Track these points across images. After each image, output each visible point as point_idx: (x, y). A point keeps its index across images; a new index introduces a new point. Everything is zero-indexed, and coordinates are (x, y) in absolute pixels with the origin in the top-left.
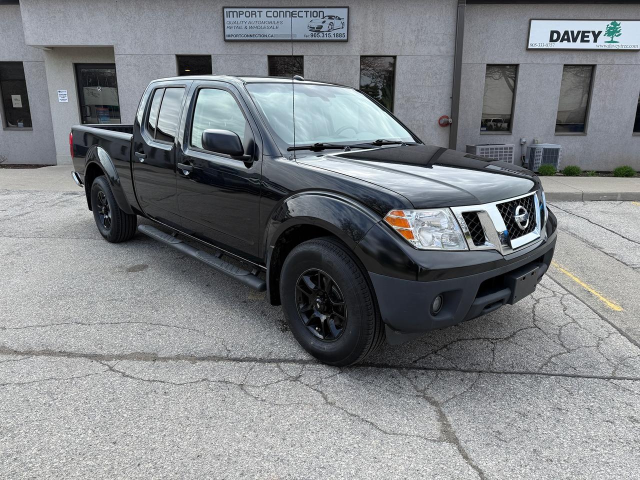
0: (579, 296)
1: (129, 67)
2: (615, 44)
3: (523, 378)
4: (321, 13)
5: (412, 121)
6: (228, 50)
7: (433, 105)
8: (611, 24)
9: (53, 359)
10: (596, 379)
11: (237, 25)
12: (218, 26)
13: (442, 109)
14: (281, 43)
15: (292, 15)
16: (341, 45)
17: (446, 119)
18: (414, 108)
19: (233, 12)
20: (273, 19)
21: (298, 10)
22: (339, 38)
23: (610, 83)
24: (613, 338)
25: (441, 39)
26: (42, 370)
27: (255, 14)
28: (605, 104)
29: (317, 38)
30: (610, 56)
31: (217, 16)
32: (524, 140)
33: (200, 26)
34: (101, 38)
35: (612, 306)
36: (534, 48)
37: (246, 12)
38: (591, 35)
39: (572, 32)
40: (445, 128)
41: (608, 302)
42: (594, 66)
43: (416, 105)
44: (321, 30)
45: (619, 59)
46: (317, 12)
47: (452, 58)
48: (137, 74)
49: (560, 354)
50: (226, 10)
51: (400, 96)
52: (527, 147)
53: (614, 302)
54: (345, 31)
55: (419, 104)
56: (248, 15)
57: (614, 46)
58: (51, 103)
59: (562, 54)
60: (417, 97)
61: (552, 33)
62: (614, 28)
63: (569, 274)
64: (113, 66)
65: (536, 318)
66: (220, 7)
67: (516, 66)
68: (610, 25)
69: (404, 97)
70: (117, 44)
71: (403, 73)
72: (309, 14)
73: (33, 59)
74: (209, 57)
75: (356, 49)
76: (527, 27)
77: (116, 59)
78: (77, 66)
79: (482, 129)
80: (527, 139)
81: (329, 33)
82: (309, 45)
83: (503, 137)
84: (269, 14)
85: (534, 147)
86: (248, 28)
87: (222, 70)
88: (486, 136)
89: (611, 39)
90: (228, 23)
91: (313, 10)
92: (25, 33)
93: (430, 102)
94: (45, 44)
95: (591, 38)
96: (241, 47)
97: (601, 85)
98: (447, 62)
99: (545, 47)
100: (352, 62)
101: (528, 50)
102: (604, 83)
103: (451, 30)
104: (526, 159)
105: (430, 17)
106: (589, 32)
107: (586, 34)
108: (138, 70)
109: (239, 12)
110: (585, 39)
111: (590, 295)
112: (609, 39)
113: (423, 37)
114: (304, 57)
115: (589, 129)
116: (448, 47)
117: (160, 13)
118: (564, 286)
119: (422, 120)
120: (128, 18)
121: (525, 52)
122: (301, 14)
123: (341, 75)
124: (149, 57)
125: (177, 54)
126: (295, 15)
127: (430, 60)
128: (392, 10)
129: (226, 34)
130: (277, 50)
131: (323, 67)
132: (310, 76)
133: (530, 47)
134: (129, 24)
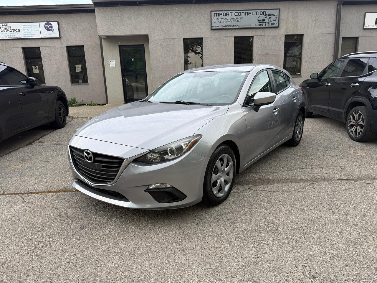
1: (157, 46)
4: (265, 13)
5: (312, 69)
6: (213, 35)
7: (323, 60)
11: (218, 20)
12: (208, 22)
13: (328, 62)
14: (242, 29)
15: (249, 14)
16: (274, 29)
18: (313, 62)
19: (216, 14)
20: (238, 17)
21: (252, 11)
22: (274, 26)
25: (328, 25)
27: (229, 14)
29: (262, 26)
31: (208, 16)
33: (197, 22)
34: (141, 30)
36: (367, 28)
37: (224, 13)
43: (314, 61)
44: (264, 22)
46: (262, 12)
47: (334, 35)
48: (161, 50)
50: (212, 12)
51: (306, 56)
54: (277, 22)
55: (316, 60)
56: (224, 15)
58: (105, 69)
60: (315, 56)
66: (209, 11)
69: (308, 56)
70: (150, 33)
71: (307, 44)
72: (258, 13)
73: (90, 44)
74: (202, 38)
75: (282, 32)
76: (363, 17)
77: (149, 42)
78: (120, 46)
81: (269, 23)
82: (257, 30)
84: (236, 14)
86: (224, 22)
87: (209, 46)
90: (214, 19)
91: (260, 11)
92: (98, 29)
93: (322, 58)
94: (109, 34)
96: (220, 32)
98: (331, 37)
99: (373, 27)
100: (280, 38)
101: (364, 29)
103: (333, 19)
105: (322, 13)
108: (162, 48)
109: (220, 13)
113: (318, 24)
114: (255, 37)
116: (332, 29)
117: (175, 15)
119: (318, 68)
120: (157, 19)
121: (362, 31)
122: (253, 13)
123: (274, 46)
124: (168, 40)
125: (184, 38)
126: (250, 14)
127: (322, 36)
128: (302, 10)
129: (212, 25)
130: (239, 33)
131: (265, 42)
132: (257, 46)
133: (365, 28)
134: (158, 22)
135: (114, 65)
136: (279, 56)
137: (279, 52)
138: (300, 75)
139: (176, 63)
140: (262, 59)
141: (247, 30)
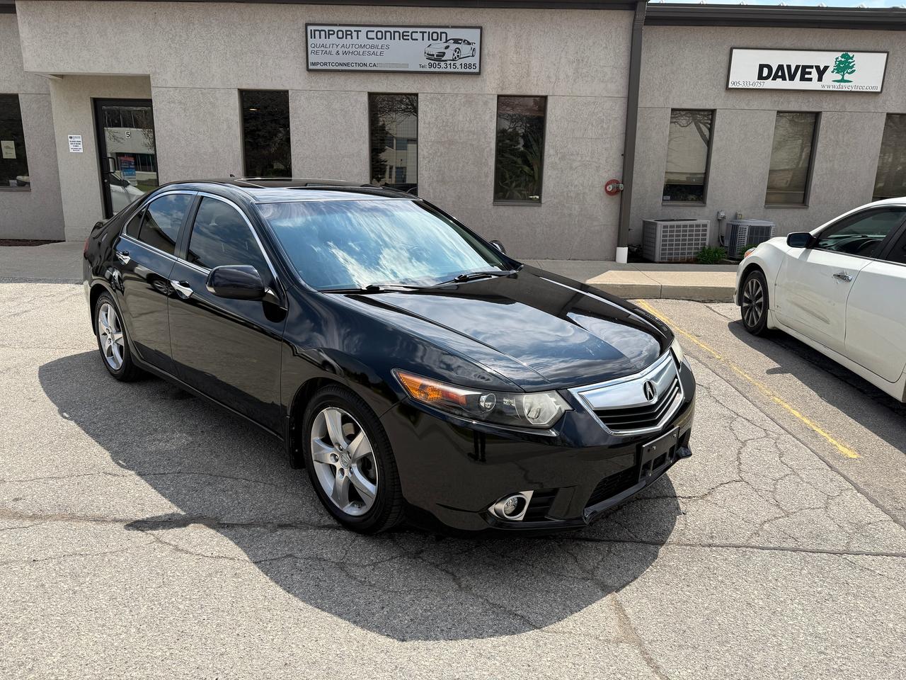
0: (800, 437)
1: (172, 105)
2: (847, 84)
3: (726, 553)
4: (444, 35)
5: (568, 186)
6: (313, 84)
7: (597, 165)
8: (842, 57)
9: (75, 525)
10: (825, 555)
11: (325, 49)
12: (299, 51)
13: (611, 170)
14: (387, 75)
15: (403, 36)
16: (470, 80)
17: (615, 185)
18: (571, 168)
19: (320, 31)
20: (376, 42)
21: (411, 30)
22: (468, 70)
23: (840, 136)
24: (847, 496)
25: (609, 73)
26: (61, 541)
27: (351, 35)
28: (833, 166)
29: (437, 70)
30: (841, 100)
31: (299, 36)
32: (722, 214)
33: (272, 50)
34: (131, 63)
35: (845, 451)
36: (736, 87)
37: (337, 32)
38: (814, 71)
39: (789, 67)
40: (614, 196)
41: (839, 446)
42: (817, 115)
43: (574, 167)
44: (443, 59)
45: (851, 105)
46: (438, 34)
47: (626, 101)
48: (183, 117)
49: (776, 518)
50: (310, 28)
51: (552, 152)
52: (728, 224)
53: (848, 446)
54: (476, 60)
55: (578, 164)
56: (340, 35)
57: (845, 87)
58: (59, 154)
59: (776, 97)
60: (575, 153)
61: (762, 67)
62: (846, 61)
63: (786, 406)
64: (149, 102)
65: (742, 466)
66: (301, 23)
67: (712, 112)
68: (840, 59)
69: (557, 154)
70: (155, 73)
71: (556, 120)
72: (426, 35)
73: (34, 92)
74: (287, 92)
75: (491, 86)
76: (726, 58)
77: (153, 94)
78: (97, 103)
79: (666, 198)
80: (728, 213)
81: (455, 62)
82: (426, 79)
83: (693, 210)
84: (370, 35)
85: (735, 223)
86: (341, 53)
87: (303, 111)
88: (671, 208)
89: (841, 77)
90: (313, 45)
91: (431, 30)
92: (24, 55)
93: (593, 160)
94: (52, 70)
95: (815, 75)
96: (331, 79)
97: (828, 139)
98: (618, 106)
99: (751, 87)
100: (486, 103)
101: (727, 89)
102: (832, 137)
103: (623, 61)
104: (725, 241)
105: (594, 43)
106: (811, 67)
107: (807, 70)
108: (185, 110)
109: (329, 31)
110: (807, 76)
111: (816, 436)
112: (839, 77)
113: (585, 71)
114: (419, 95)
115: (812, 199)
116: (617, 85)
117: (216, 31)
118: (780, 422)
119: (583, 184)
120: (171, 36)
121: (723, 93)
122: (415, 36)
123: (470, 121)
124: (200, 92)
125: (240, 88)
126: (406, 38)
127: (594, 103)
128: (542, 33)
129: (309, 61)
130: (381, 84)
131: (446, 110)
132: (427, 122)
133: (730, 86)
134: (172, 45)
135: (81, 146)
136: (484, 149)
137: (483, 140)
138: (540, 200)
139: (221, 150)
140: (439, 154)
141: (401, 78)
